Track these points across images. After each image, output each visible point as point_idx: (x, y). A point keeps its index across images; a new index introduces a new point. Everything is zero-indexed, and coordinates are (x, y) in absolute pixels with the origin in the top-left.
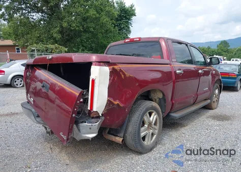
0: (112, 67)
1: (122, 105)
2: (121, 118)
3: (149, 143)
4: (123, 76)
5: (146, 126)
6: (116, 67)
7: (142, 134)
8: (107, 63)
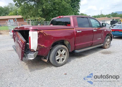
0: (39, 31)
1: (45, 47)
2: (46, 52)
3: (61, 63)
4: (45, 35)
5: (59, 55)
6: (41, 31)
7: (57, 59)
8: (37, 30)
